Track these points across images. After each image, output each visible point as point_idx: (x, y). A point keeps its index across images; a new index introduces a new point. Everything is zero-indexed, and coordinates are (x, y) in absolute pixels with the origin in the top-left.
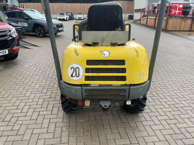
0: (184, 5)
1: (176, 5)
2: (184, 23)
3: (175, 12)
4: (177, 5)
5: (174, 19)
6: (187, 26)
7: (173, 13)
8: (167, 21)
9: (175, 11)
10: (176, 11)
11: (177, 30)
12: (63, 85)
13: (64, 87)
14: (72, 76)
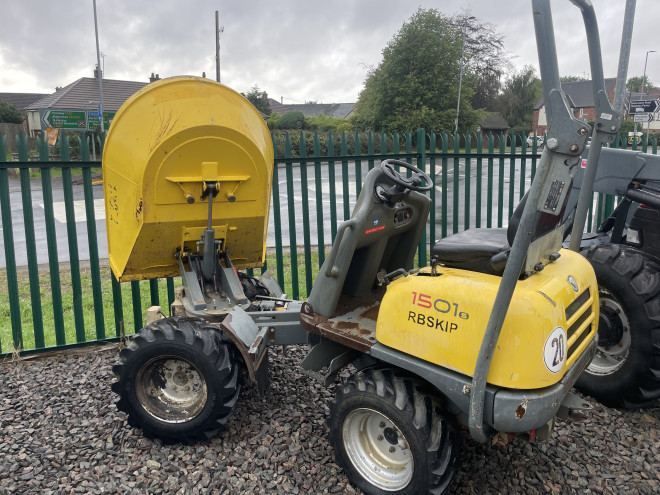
12: (521, 401)
13: (525, 407)
14: (555, 364)
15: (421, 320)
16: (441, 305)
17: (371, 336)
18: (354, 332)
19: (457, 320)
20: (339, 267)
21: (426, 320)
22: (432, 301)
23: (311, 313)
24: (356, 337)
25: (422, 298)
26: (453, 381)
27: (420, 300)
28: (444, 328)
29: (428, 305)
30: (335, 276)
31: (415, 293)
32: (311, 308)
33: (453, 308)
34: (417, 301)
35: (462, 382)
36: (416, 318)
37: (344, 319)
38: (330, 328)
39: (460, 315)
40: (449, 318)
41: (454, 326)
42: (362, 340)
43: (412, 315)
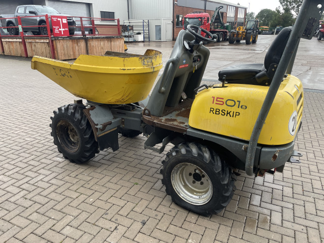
0: (68, 19)
1: (57, 20)
2: (77, 48)
3: (59, 31)
4: (59, 19)
5: (62, 41)
6: (82, 51)
7: (56, 31)
8: (53, 46)
9: (58, 29)
10: (60, 29)
11: (72, 58)
12: (275, 151)
13: (277, 155)
14: (293, 131)
15: (217, 112)
16: (229, 103)
17: (185, 124)
18: (175, 123)
19: (240, 110)
20: (165, 87)
21: (220, 112)
22: (224, 101)
23: (149, 115)
24: (177, 125)
25: (218, 99)
26: (237, 144)
27: (217, 101)
28: (232, 115)
29: (222, 103)
30: (163, 93)
31: (214, 98)
32: (149, 112)
33: (237, 103)
34: (215, 102)
35: (242, 144)
36: (214, 112)
37: (168, 117)
38: (161, 122)
39: (242, 107)
40: (235, 109)
41: (238, 114)
42: (180, 126)
43: (212, 110)
